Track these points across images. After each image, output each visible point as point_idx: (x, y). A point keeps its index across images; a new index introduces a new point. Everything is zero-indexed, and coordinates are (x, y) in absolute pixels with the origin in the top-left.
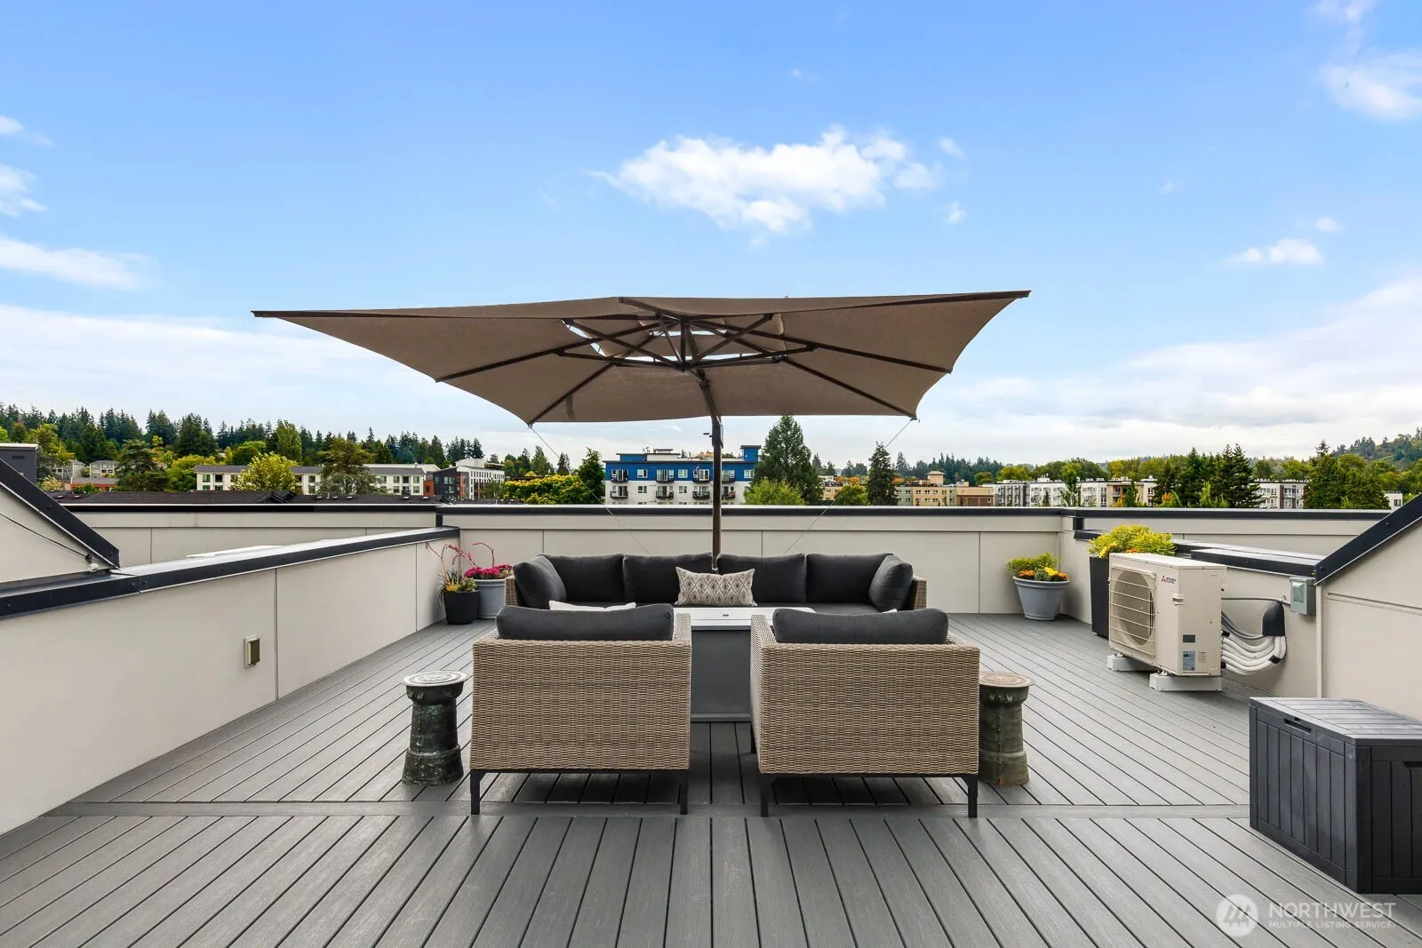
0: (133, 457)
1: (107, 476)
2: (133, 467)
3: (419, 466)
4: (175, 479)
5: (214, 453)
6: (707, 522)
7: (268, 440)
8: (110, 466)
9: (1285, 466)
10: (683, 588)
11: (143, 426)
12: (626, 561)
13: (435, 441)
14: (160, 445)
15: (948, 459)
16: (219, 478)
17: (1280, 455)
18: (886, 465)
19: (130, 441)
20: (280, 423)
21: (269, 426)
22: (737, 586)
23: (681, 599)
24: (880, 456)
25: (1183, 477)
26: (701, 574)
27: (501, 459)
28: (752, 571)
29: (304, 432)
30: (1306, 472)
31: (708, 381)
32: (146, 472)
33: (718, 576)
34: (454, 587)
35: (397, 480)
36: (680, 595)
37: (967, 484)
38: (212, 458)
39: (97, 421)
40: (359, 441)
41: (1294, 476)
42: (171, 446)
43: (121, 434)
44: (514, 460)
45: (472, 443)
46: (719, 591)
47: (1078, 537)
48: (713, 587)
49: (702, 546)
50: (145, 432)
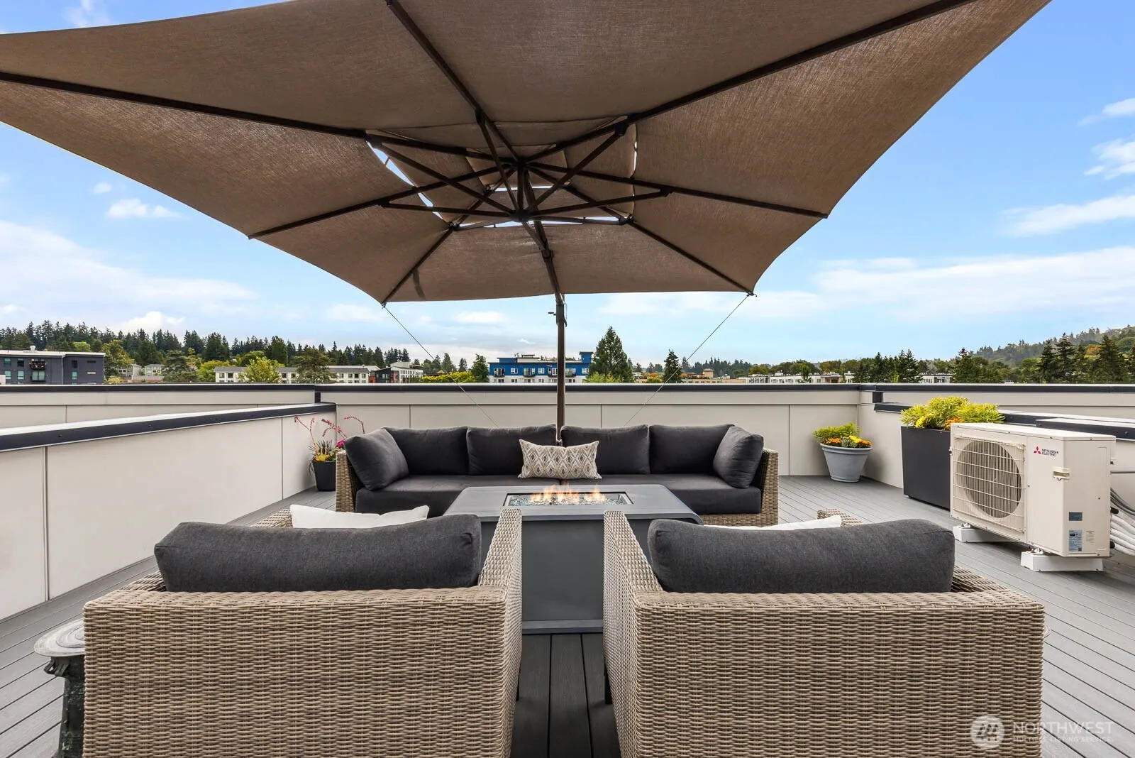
0: (173, 361)
1: (156, 375)
2: (174, 369)
3: (366, 367)
4: (202, 376)
5: (229, 359)
6: (553, 397)
7: (266, 350)
8: (158, 368)
9: (935, 364)
10: (527, 461)
11: (182, 341)
12: (470, 433)
13: (378, 350)
14: (194, 354)
15: (715, 360)
16: (230, 375)
17: (931, 358)
18: (676, 365)
19: (171, 351)
20: (273, 339)
21: (266, 341)
22: (581, 458)
23: (525, 473)
24: (672, 358)
25: (871, 372)
26: (544, 447)
27: (421, 362)
28: (596, 443)
29: (290, 344)
30: (950, 367)
31: (551, 252)
32: (183, 372)
33: (561, 448)
34: (322, 458)
35: (351, 376)
36: (524, 468)
37: (729, 377)
38: (227, 362)
39: (151, 338)
40: (327, 351)
41: (942, 370)
42: (200, 355)
43: (167, 346)
44: (430, 362)
45: (402, 352)
46: (563, 464)
47: (877, 408)
48: (557, 460)
49: (547, 418)
50: (183, 345)
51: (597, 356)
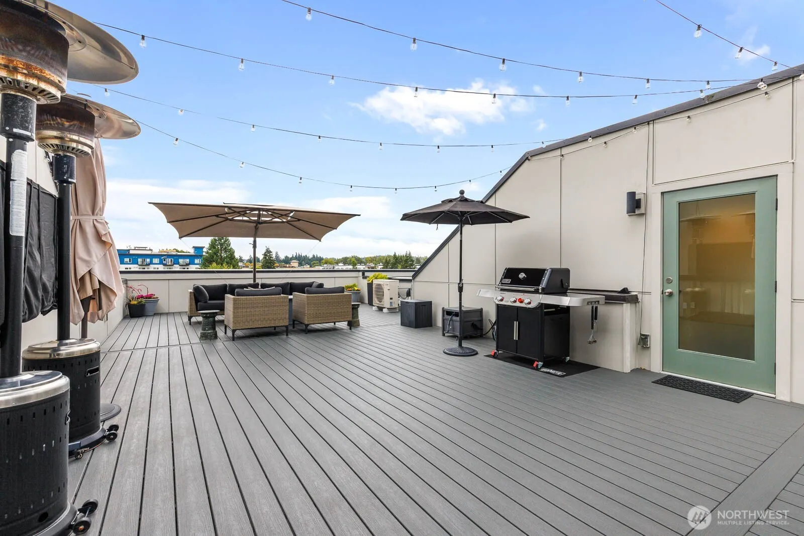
15: (299, 255)
18: (271, 257)
24: (267, 253)
25: (392, 263)
31: (258, 226)
34: (135, 303)
37: (309, 266)
47: (363, 278)
51: (209, 250)
